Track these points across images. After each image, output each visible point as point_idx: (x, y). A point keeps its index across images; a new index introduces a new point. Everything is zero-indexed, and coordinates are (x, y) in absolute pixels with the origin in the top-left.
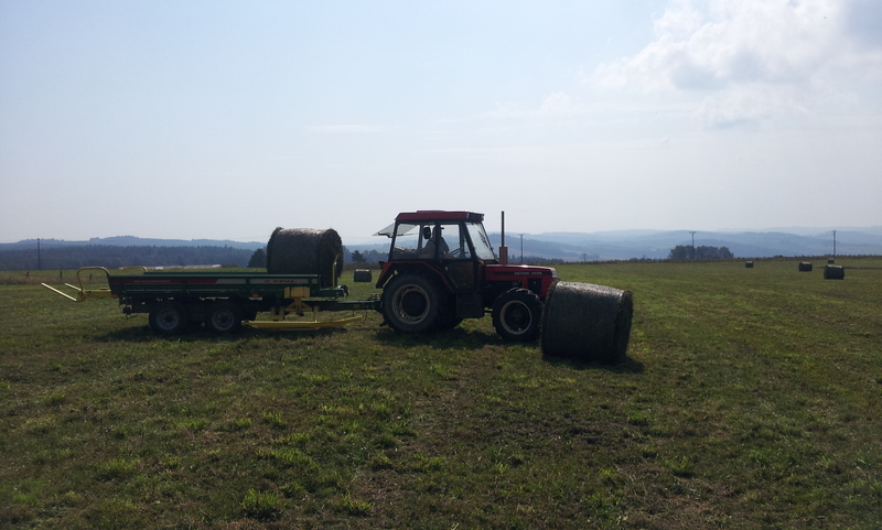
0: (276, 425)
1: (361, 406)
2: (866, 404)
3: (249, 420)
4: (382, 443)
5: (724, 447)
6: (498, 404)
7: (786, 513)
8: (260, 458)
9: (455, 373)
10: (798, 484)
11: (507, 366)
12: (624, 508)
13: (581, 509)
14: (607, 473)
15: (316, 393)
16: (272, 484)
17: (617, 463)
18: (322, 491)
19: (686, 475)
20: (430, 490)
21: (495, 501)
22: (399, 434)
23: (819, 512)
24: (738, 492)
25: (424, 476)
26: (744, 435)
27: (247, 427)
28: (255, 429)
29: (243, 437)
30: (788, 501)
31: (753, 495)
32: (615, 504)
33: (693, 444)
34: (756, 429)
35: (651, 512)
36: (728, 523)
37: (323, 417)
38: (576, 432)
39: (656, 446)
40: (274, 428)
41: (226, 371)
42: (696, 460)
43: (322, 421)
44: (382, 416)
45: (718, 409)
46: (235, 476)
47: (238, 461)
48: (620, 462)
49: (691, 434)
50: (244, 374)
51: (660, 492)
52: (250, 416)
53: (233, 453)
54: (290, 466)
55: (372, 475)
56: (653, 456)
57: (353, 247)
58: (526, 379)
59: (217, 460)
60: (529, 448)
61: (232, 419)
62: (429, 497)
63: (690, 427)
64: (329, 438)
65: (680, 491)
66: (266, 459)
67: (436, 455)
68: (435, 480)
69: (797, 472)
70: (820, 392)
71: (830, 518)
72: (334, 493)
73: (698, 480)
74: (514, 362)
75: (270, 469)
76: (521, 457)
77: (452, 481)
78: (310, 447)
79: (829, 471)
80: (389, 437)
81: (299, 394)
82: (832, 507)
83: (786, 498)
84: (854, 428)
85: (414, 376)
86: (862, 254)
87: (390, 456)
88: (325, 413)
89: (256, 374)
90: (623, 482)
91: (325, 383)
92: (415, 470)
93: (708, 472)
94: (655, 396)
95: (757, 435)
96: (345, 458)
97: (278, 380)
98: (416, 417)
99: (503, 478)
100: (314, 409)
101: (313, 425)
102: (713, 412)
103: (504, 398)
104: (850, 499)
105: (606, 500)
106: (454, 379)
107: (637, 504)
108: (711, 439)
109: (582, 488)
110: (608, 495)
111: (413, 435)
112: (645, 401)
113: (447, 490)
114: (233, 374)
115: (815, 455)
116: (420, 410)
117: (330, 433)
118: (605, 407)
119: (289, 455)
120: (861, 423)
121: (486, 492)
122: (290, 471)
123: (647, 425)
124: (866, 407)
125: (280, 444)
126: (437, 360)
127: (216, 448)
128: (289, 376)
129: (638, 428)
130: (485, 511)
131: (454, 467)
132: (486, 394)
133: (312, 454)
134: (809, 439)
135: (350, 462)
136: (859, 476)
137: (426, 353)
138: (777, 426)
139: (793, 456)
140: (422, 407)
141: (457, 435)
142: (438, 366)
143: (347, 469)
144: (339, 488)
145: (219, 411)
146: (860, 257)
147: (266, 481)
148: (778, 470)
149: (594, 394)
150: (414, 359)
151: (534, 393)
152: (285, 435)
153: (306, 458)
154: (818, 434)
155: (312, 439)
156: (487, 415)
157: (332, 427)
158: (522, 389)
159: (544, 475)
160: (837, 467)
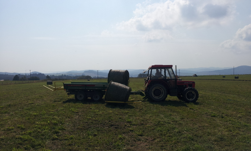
1: (49, 122)
2: (187, 114)
3: (13, 127)
4: (55, 132)
5: (151, 127)
6: (90, 119)
7: (166, 144)
8: (17, 138)
9: (78, 111)
10: (169, 136)
11: (93, 108)
12: (124, 146)
13: (113, 147)
14: (120, 136)
15: (34, 118)
16: (21, 146)
17: (123, 133)
18: (36, 147)
19: (141, 135)
20: (70, 145)
21: (89, 147)
22: (60, 129)
23: (175, 143)
24: (154, 139)
25: (68, 141)
26: (156, 124)
27: (12, 129)
28: (15, 130)
29: (11, 132)
31: (158, 140)
32: (122, 145)
33: (143, 127)
34: (159, 122)
35: (132, 146)
36: (152, 148)
37: (36, 126)
38: (112, 125)
39: (133, 128)
40: (21, 129)
41: (6, 113)
42: (144, 131)
43: (36, 127)
44: (56, 124)
45: (150, 117)
46: (9, 144)
47: (10, 140)
48: (124, 133)
49: (142, 124)
50: (11, 113)
51: (134, 140)
52: (13, 126)
53: (8, 137)
54: (26, 140)
55: (52, 142)
56: (133, 131)
58: (99, 111)
59: (3, 140)
60: (99, 131)
61: (8, 127)
62: (69, 147)
63: (142, 123)
64: (38, 132)
65: (139, 140)
66: (19, 139)
67: (72, 135)
68: (71, 142)
69: (169, 133)
70: (175, 112)
71: (178, 145)
72: (40, 148)
73: (144, 137)
74: (95, 107)
75: (20, 141)
76: (96, 134)
77: (76, 142)
78: (33, 135)
79: (177, 132)
80: (57, 130)
81: (29, 119)
82: (178, 142)
83: (166, 140)
84: (184, 121)
85: (65, 112)
86: (186, 75)
87: (57, 136)
88: (37, 124)
89: (15, 113)
90: (124, 138)
91: (37, 115)
92: (65, 140)
93: (147, 134)
94: (133, 115)
95: (159, 124)
96: (43, 137)
97: (22, 115)
98: (66, 124)
99: (91, 140)
101: (33, 128)
102: (148, 118)
103: (92, 117)
104: (183, 140)
105: (120, 144)
106: (77, 112)
107: (128, 144)
108: (148, 125)
109: (113, 141)
110: (120, 142)
111: (65, 129)
112: (131, 116)
113: (75, 144)
114: (8, 113)
115: (174, 128)
116: (67, 122)
117: (39, 130)
118: (120, 118)
119: (26, 137)
120: (185, 119)
121: (86, 144)
122: (26, 142)
123: (131, 122)
124: (187, 115)
125: (23, 134)
126: (72, 107)
127: (3, 136)
128: (26, 113)
129: (129, 123)
130: (86, 149)
131: (77, 138)
132: (87, 116)
133: (33, 137)
134: (172, 124)
135: (45, 138)
136: (185, 133)
137: (69, 105)
138: (164, 121)
139: (168, 129)
140: (68, 121)
141: (78, 129)
142: (73, 109)
143: (44, 141)
144: (42, 146)
145: (4, 125)
146: (186, 76)
147: (19, 145)
148: (164, 133)
149: (117, 115)
150: (65, 107)
151: (101, 115)
152: (25, 131)
153: (31, 138)
154: (175, 123)
155: (33, 132)
156: (87, 122)
157: (39, 128)
158: (97, 114)
159: (103, 138)
160: (179, 131)
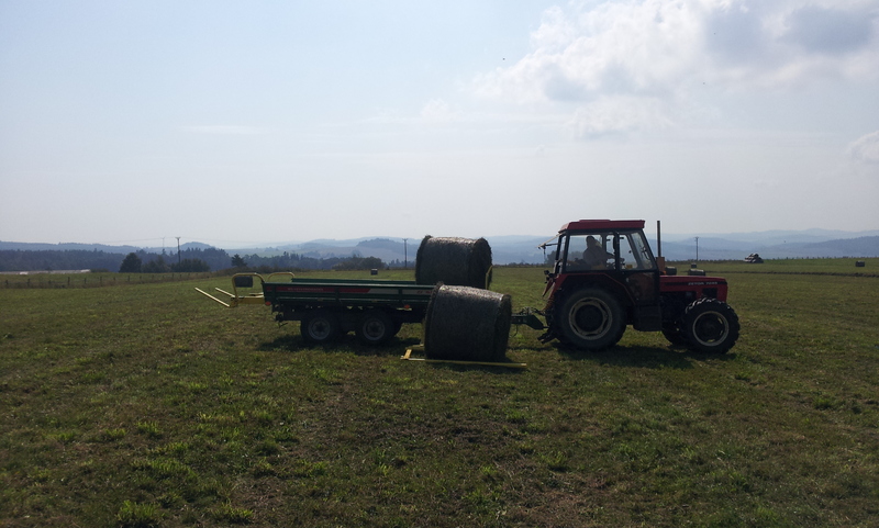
0: (152, 435)
1: (242, 413)
2: (725, 399)
3: (123, 430)
4: (264, 449)
5: (596, 442)
6: (383, 407)
7: (653, 503)
8: (135, 469)
9: (339, 378)
10: (664, 475)
11: (391, 369)
12: (503, 503)
13: (462, 506)
14: (487, 469)
15: (194, 401)
16: (149, 495)
17: (497, 460)
18: (200, 500)
19: (561, 469)
20: (314, 494)
21: (379, 503)
22: (282, 441)
23: (684, 500)
24: (608, 484)
25: (307, 481)
26: (614, 430)
27: (120, 437)
28: (130, 440)
29: (117, 448)
30: (656, 491)
31: (622, 486)
32: (494, 500)
33: (568, 439)
34: (624, 424)
35: (528, 506)
36: (600, 514)
37: (201, 426)
38: (458, 431)
39: (533, 442)
40: (150, 437)
41: (97, 381)
42: (570, 455)
43: (200, 430)
44: (265, 422)
45: (591, 406)
46: (110, 487)
47: (112, 473)
48: (500, 459)
49: (565, 430)
50: (116, 383)
51: (537, 486)
52: (124, 426)
53: (106, 464)
54: (167, 476)
55: (253, 482)
56: (530, 452)
57: (233, 251)
58: (410, 382)
59: (90, 472)
60: (412, 449)
61: (105, 430)
62: (312, 501)
63: (565, 424)
64: (208, 447)
65: (555, 485)
66: (142, 470)
67: (320, 460)
68: (318, 485)
69: (663, 463)
70: (683, 388)
71: (694, 506)
72: (214, 502)
73: (572, 474)
74: (399, 365)
75: (147, 479)
76: (404, 458)
77: (336, 484)
78: (188, 457)
79: (692, 462)
80: (272, 443)
81: (176, 403)
82: (696, 496)
83: (652, 488)
84: (715, 421)
85: (297, 382)
87: (271, 462)
88: (204, 421)
89: (129, 383)
90: (502, 478)
91: (204, 390)
92: (299, 476)
93: (581, 466)
94: (532, 395)
95: (625, 429)
96: (225, 466)
97: (153, 389)
98: (300, 423)
99: (387, 479)
100: (192, 417)
101: (192, 433)
102: (585, 408)
103: (389, 401)
104: (711, 488)
105: (485, 497)
106: (338, 384)
107: (515, 499)
108: (584, 434)
109: (463, 485)
110: (487, 492)
111: (296, 441)
112: (523, 400)
113: (330, 494)
114: (105, 383)
115: (679, 447)
116: (303, 416)
117: (210, 442)
118: (485, 407)
119: (166, 465)
120: (721, 416)
121: (370, 494)
122: (167, 481)
123: (524, 422)
124: (726, 402)
125: (156, 454)
126: (321, 364)
127: (88, 460)
128: (165, 384)
129: (516, 425)
130: (369, 512)
131: (338, 470)
132: (370, 397)
133: (190, 463)
134: (673, 432)
135: (230, 470)
136: (719, 466)
137: (310, 358)
138: (645, 421)
139: (659, 449)
140: (306, 413)
141: (341, 439)
142: (322, 371)
143: (228, 478)
144: (219, 497)
145: (91, 422)
146: (720, 262)
147: (142, 492)
148: (645, 462)
149: (475, 394)
150: (297, 364)
151: (418, 395)
152: (162, 445)
153: (184, 467)
154: (682, 428)
155: (191, 448)
156: (371, 418)
157: (211, 435)
158: (406, 391)
159: (427, 475)
160: (699, 458)
